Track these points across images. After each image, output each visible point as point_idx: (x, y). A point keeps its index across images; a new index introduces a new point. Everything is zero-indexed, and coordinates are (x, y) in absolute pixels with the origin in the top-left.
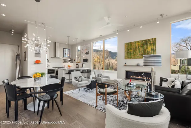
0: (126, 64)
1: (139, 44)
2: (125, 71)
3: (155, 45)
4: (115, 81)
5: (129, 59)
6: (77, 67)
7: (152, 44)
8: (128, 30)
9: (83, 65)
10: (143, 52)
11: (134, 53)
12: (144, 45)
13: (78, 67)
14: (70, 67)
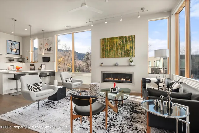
0: (102, 63)
1: (117, 41)
2: (102, 72)
3: (134, 43)
4: (91, 86)
5: (106, 57)
6: (31, 69)
7: (131, 41)
8: (106, 22)
9: (43, 65)
10: (122, 50)
11: (112, 51)
12: (123, 42)
13: (34, 69)
14: (19, 69)
